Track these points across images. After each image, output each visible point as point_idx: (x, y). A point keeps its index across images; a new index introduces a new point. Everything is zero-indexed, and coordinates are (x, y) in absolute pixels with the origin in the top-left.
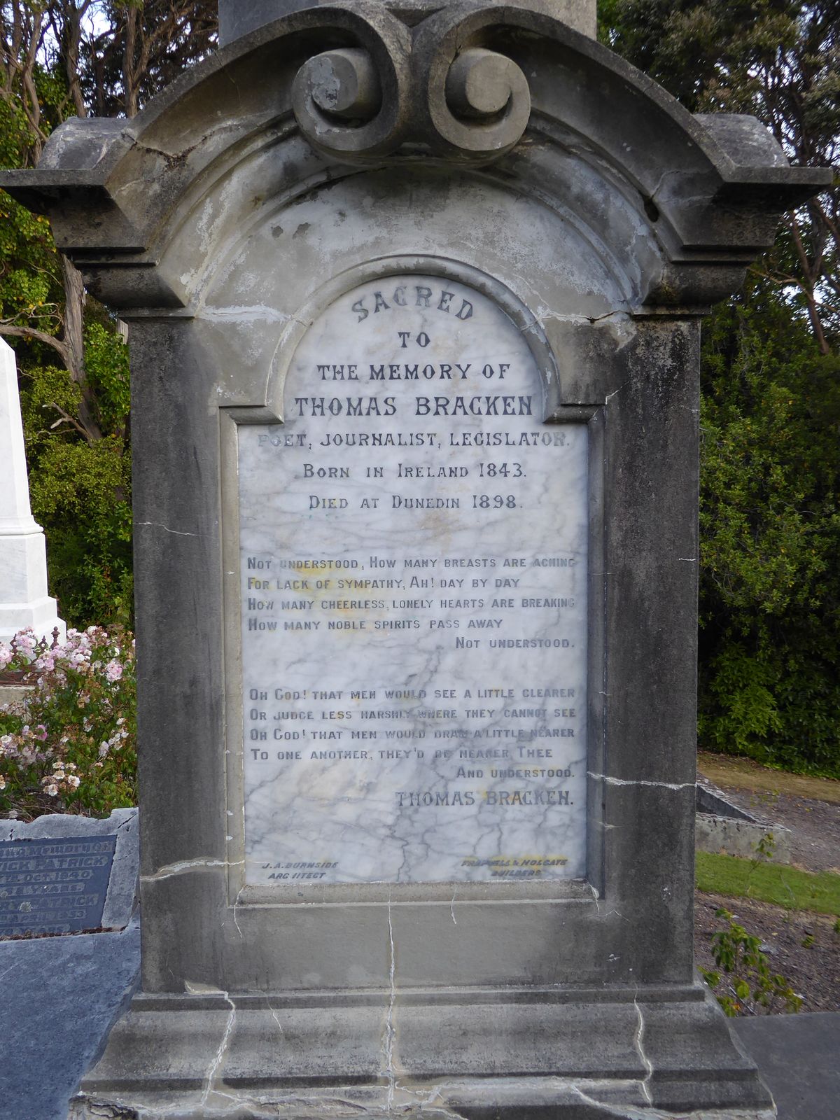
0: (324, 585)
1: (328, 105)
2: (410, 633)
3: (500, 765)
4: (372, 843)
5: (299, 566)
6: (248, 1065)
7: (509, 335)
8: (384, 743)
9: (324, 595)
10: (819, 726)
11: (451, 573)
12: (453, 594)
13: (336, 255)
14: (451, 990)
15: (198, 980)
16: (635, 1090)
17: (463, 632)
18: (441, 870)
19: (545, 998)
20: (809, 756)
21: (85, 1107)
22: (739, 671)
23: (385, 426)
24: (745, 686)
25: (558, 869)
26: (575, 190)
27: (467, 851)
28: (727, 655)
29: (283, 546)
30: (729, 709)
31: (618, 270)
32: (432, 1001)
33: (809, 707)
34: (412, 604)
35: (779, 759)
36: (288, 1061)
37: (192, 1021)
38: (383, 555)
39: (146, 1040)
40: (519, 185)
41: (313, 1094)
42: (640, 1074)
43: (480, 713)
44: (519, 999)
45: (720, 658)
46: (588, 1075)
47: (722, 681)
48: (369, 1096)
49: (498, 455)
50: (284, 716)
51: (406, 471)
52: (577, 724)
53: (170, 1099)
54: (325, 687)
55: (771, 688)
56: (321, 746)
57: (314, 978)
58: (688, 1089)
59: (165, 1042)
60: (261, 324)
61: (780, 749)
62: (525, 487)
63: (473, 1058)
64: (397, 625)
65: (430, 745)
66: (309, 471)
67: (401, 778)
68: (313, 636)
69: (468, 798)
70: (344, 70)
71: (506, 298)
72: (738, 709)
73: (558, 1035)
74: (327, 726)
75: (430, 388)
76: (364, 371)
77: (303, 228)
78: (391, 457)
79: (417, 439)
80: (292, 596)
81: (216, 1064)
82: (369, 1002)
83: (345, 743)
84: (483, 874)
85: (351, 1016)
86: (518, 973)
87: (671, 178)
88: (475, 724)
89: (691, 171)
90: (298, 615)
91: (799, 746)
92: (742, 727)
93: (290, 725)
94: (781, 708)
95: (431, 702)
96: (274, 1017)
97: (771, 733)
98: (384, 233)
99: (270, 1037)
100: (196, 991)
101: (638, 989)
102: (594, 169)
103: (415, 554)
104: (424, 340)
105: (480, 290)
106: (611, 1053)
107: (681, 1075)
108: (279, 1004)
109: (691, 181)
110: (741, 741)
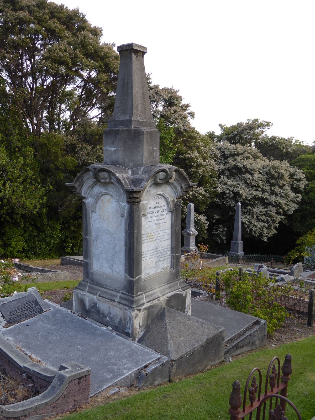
0: (149, 236)
1: (160, 178)
2: (156, 241)
3: (164, 256)
4: (153, 269)
5: (147, 234)
6: (148, 300)
7: (165, 201)
8: (154, 256)
9: (149, 238)
10: (38, 245)
11: (160, 232)
12: (160, 235)
13: (153, 194)
14: (161, 285)
15: (139, 292)
16: (180, 290)
17: (161, 240)
18: (159, 271)
19: (169, 283)
20: (34, 254)
21: (134, 311)
22: (12, 232)
23: (155, 214)
24: (14, 236)
25: (168, 267)
26: (175, 185)
27: (161, 267)
28: (8, 228)
29: (146, 232)
30: (11, 244)
31: (176, 193)
32: (160, 287)
33: (34, 240)
34: (157, 237)
35: (27, 257)
36: (151, 298)
37: (141, 297)
38: (154, 231)
39: (137, 300)
40: (169, 184)
41: (155, 301)
42: (180, 288)
43: (162, 250)
44: (168, 284)
45: (5, 229)
46: (176, 290)
47: (7, 236)
48: (160, 299)
49: (164, 217)
50: (145, 254)
51: (157, 220)
52: (170, 249)
53: (143, 306)
54: (149, 250)
55: (22, 236)
56: (149, 257)
57: (149, 288)
58: (184, 289)
59: (139, 300)
60: (146, 203)
61: (26, 254)
62: (166, 220)
63: (166, 292)
64: (156, 240)
65: (158, 255)
66: (148, 222)
67: (155, 260)
68: (148, 243)
69: (161, 261)
70: (163, 175)
71: (166, 197)
72: (14, 244)
73: (172, 287)
74: (149, 255)
75: (159, 209)
76: (153, 208)
77: (150, 190)
78: (155, 218)
79: (158, 216)
80: (146, 238)
81: (145, 301)
82: (155, 289)
83: (151, 257)
84: (162, 270)
85: (154, 291)
86: (166, 281)
87: (184, 184)
88: (162, 251)
89: (186, 184)
90: (147, 241)
91: (31, 252)
92: (15, 249)
93: (146, 255)
94: (26, 242)
95: (159, 249)
96: (148, 294)
97: (23, 249)
98: (157, 190)
99: (148, 296)
100: (139, 293)
101: (176, 280)
102: (177, 183)
103: (157, 231)
104: (158, 203)
105: (164, 196)
106: (177, 287)
107: (183, 287)
108: (147, 292)
109: (186, 185)
110: (16, 254)
